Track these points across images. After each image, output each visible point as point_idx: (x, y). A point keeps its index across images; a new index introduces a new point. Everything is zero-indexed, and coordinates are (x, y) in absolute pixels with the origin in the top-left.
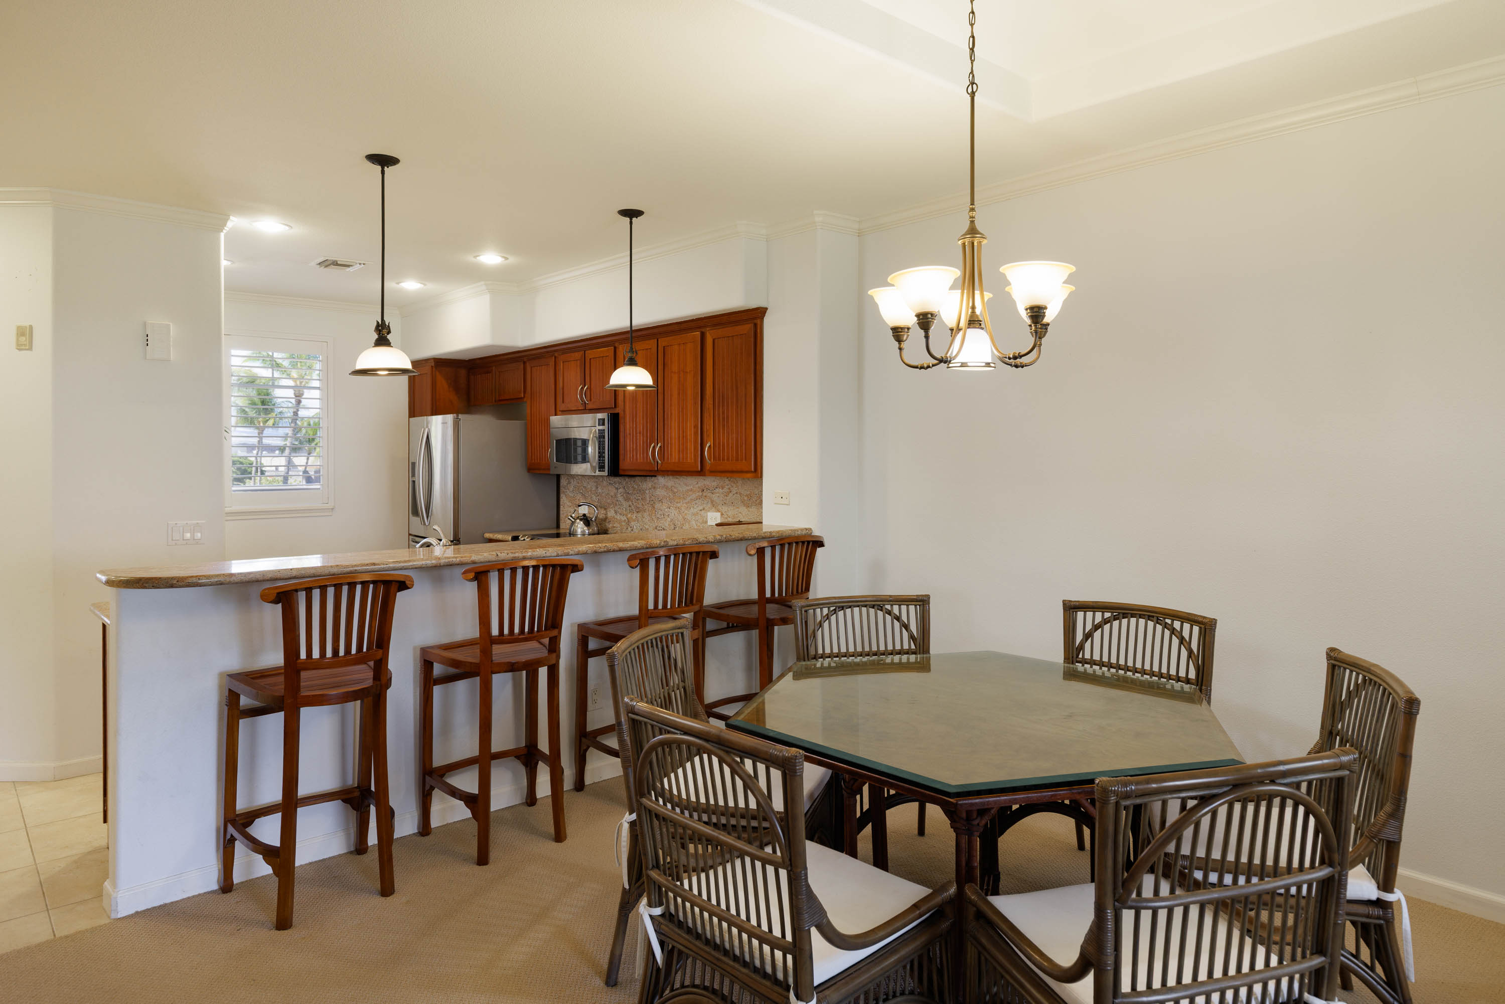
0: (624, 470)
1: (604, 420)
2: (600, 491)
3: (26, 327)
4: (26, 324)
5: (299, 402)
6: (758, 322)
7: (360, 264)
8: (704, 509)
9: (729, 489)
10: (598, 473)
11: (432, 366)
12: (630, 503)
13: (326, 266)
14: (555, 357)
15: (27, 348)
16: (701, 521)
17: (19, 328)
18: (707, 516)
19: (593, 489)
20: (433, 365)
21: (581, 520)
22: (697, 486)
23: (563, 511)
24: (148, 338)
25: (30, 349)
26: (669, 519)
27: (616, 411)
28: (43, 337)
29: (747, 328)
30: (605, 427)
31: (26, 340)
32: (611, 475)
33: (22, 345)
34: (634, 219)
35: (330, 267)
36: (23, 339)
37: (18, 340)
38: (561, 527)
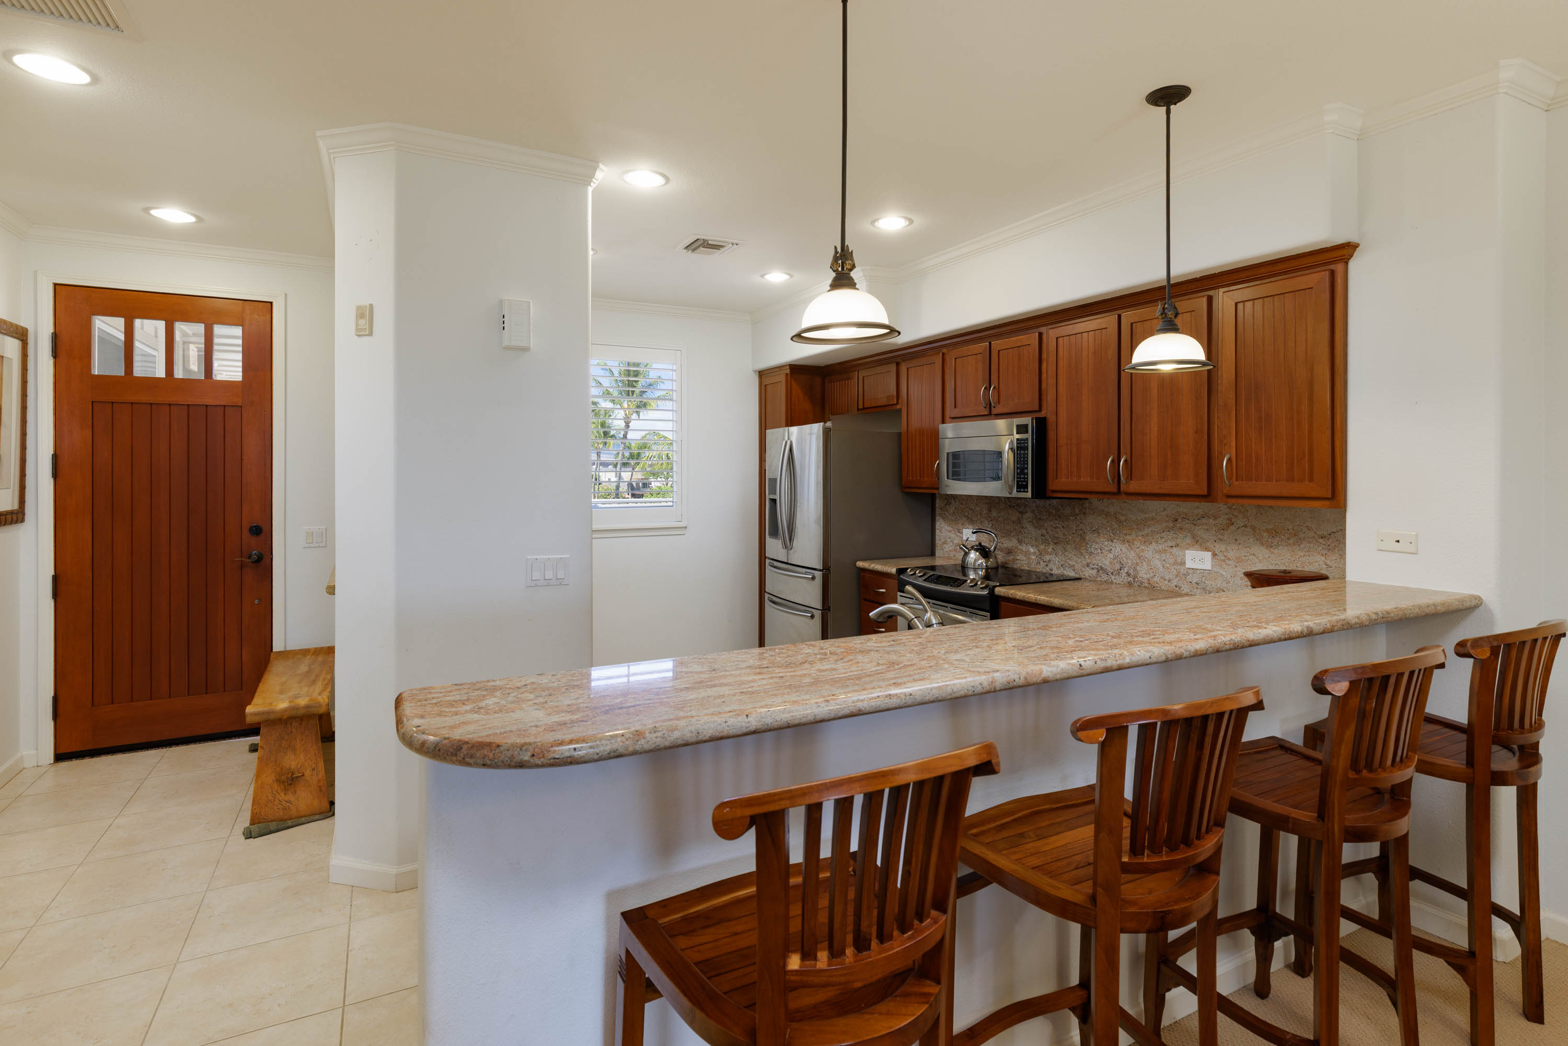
0: (1053, 491)
1: (1026, 426)
2: (994, 514)
3: (366, 306)
4: (365, 302)
5: (627, 426)
6: (1339, 267)
7: (733, 244)
8: (1177, 545)
9: (1230, 519)
10: (1015, 494)
11: (787, 374)
12: (1044, 532)
13: (694, 250)
14: (943, 354)
15: (367, 333)
16: (1172, 561)
17: (358, 308)
18: (1184, 555)
19: (984, 512)
20: (788, 372)
21: (977, 550)
22: (1164, 513)
23: (939, 536)
24: (505, 319)
25: (371, 334)
26: (1111, 556)
27: (1042, 414)
28: (384, 320)
29: (1318, 278)
30: (1028, 436)
31: (366, 323)
32: (1036, 498)
33: (361, 330)
34: (1172, 107)
35: (698, 251)
36: (362, 322)
37: (357, 324)
38: (937, 554)
